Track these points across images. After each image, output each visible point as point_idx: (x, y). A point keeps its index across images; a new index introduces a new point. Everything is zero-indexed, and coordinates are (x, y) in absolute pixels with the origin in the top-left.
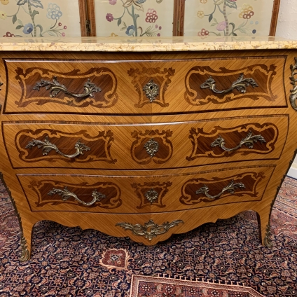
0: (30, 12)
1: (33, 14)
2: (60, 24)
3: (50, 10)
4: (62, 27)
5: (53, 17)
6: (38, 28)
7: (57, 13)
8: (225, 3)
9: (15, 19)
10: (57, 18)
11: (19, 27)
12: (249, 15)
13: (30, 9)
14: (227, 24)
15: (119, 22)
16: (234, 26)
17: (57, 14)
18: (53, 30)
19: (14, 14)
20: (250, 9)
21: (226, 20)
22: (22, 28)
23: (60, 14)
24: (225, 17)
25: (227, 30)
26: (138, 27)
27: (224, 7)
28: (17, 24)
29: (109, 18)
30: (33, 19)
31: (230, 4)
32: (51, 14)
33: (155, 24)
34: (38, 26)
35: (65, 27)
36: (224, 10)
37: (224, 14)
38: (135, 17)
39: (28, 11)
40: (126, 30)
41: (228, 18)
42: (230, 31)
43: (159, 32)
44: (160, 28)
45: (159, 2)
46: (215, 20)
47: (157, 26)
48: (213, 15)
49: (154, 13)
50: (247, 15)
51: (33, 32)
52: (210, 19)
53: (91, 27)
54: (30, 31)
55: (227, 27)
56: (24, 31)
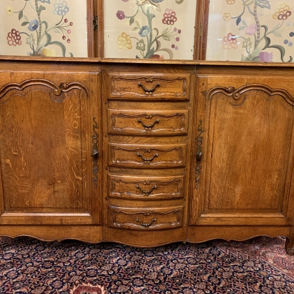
0: (37, 8)
1: (39, 10)
2: (66, 21)
3: (56, 5)
4: (68, 23)
5: (60, 12)
6: (43, 25)
7: (63, 8)
8: (256, 4)
9: (21, 15)
10: (64, 13)
11: (24, 24)
12: (285, 15)
13: (36, 5)
14: (258, 26)
15: (132, 21)
16: (266, 28)
17: (63, 10)
18: (59, 27)
19: (20, 10)
20: (287, 8)
21: (257, 22)
22: (28, 25)
23: (66, 10)
24: (256, 19)
25: (259, 34)
26: (153, 28)
27: (255, 8)
28: (23, 20)
29: (120, 15)
30: (39, 15)
31: (262, 4)
32: (57, 10)
33: (173, 27)
34: (44, 22)
35: (71, 24)
36: (255, 11)
37: (255, 15)
38: (150, 17)
39: (35, 7)
40: (139, 30)
41: (259, 20)
42: (262, 35)
43: (178, 35)
44: (179, 32)
45: (179, 3)
46: (244, 23)
47: (175, 30)
48: (242, 17)
49: (173, 14)
50: (283, 16)
51: (38, 29)
52: (238, 21)
53: (98, 23)
54: (35, 28)
55: (258, 30)
56: (29, 28)
